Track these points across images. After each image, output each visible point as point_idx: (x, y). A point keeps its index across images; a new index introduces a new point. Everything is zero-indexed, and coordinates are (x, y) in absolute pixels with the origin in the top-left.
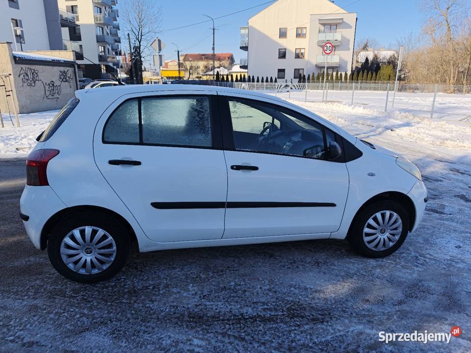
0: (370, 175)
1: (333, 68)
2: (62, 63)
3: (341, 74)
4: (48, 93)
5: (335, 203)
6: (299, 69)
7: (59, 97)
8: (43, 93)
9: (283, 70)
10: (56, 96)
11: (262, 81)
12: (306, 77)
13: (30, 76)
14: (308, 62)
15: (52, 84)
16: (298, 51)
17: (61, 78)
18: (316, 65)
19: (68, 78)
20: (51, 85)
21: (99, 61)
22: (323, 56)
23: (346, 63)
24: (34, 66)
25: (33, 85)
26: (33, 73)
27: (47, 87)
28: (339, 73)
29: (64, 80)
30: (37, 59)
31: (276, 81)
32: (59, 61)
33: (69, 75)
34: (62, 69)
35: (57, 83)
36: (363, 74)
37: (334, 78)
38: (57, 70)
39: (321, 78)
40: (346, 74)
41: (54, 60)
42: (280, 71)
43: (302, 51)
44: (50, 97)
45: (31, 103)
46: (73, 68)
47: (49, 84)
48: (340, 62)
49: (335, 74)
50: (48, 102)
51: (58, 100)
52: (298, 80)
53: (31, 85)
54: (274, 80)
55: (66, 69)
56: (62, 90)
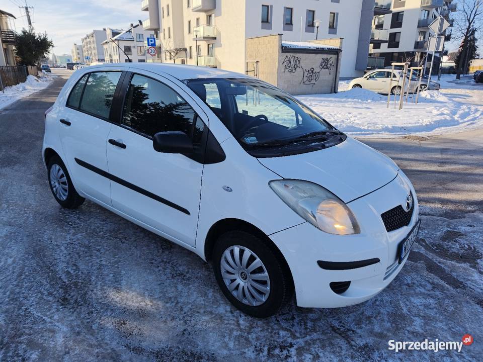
0: (227, 190)
2: (326, 51)
4: (305, 79)
5: (190, 212)
7: (316, 83)
8: (301, 78)
10: (313, 81)
13: (293, 63)
15: (312, 71)
17: (321, 65)
19: (329, 66)
20: (310, 72)
21: (415, 48)
24: (298, 54)
25: (294, 71)
26: (296, 61)
27: (306, 74)
29: (325, 67)
30: (302, 48)
32: (323, 48)
33: (331, 62)
34: (325, 56)
35: (317, 70)
38: (319, 57)
41: (318, 48)
44: (307, 82)
45: (288, 87)
46: (337, 56)
47: (309, 71)
50: (304, 88)
51: (314, 86)
53: (291, 71)
55: (328, 56)
56: (321, 76)
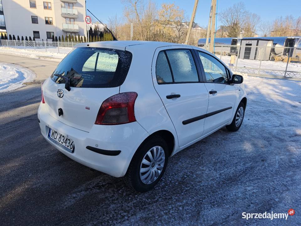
1: (75, 33)
3: (82, 37)
6: (50, 33)
9: (38, 32)
11: (23, 39)
12: (58, 38)
14: (56, 28)
16: (47, 19)
18: (63, 30)
22: (67, 25)
23: (83, 30)
28: (80, 37)
31: (34, 40)
36: (95, 38)
37: (77, 39)
39: (68, 39)
40: (85, 38)
42: (35, 32)
43: (51, 19)
48: (79, 29)
49: (77, 37)
52: (52, 40)
54: (32, 39)
